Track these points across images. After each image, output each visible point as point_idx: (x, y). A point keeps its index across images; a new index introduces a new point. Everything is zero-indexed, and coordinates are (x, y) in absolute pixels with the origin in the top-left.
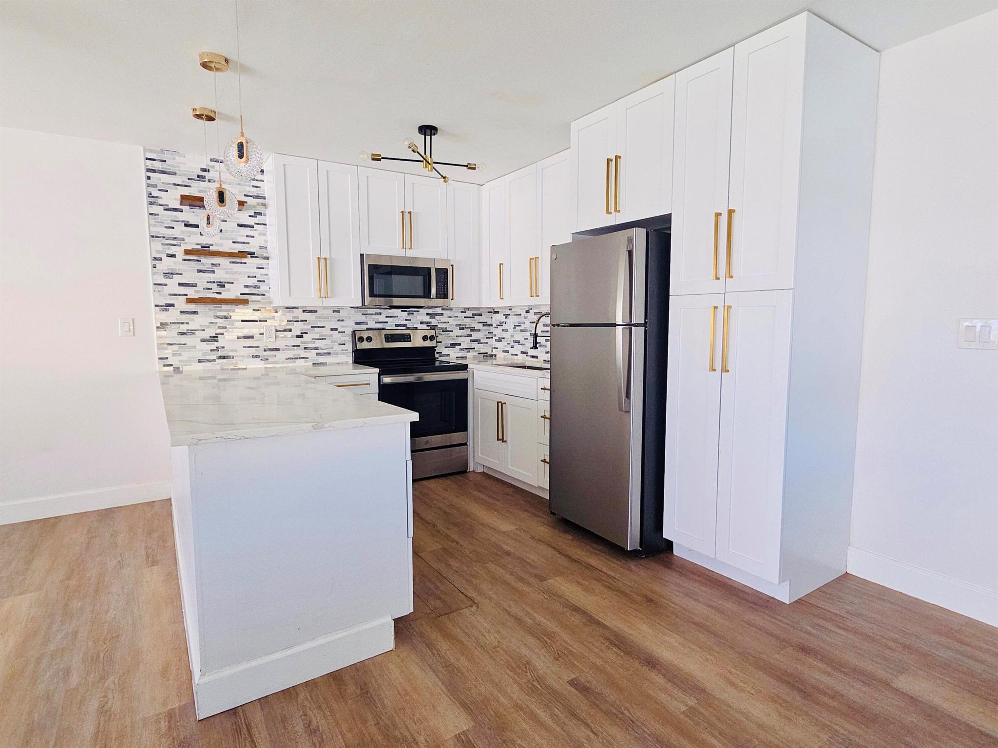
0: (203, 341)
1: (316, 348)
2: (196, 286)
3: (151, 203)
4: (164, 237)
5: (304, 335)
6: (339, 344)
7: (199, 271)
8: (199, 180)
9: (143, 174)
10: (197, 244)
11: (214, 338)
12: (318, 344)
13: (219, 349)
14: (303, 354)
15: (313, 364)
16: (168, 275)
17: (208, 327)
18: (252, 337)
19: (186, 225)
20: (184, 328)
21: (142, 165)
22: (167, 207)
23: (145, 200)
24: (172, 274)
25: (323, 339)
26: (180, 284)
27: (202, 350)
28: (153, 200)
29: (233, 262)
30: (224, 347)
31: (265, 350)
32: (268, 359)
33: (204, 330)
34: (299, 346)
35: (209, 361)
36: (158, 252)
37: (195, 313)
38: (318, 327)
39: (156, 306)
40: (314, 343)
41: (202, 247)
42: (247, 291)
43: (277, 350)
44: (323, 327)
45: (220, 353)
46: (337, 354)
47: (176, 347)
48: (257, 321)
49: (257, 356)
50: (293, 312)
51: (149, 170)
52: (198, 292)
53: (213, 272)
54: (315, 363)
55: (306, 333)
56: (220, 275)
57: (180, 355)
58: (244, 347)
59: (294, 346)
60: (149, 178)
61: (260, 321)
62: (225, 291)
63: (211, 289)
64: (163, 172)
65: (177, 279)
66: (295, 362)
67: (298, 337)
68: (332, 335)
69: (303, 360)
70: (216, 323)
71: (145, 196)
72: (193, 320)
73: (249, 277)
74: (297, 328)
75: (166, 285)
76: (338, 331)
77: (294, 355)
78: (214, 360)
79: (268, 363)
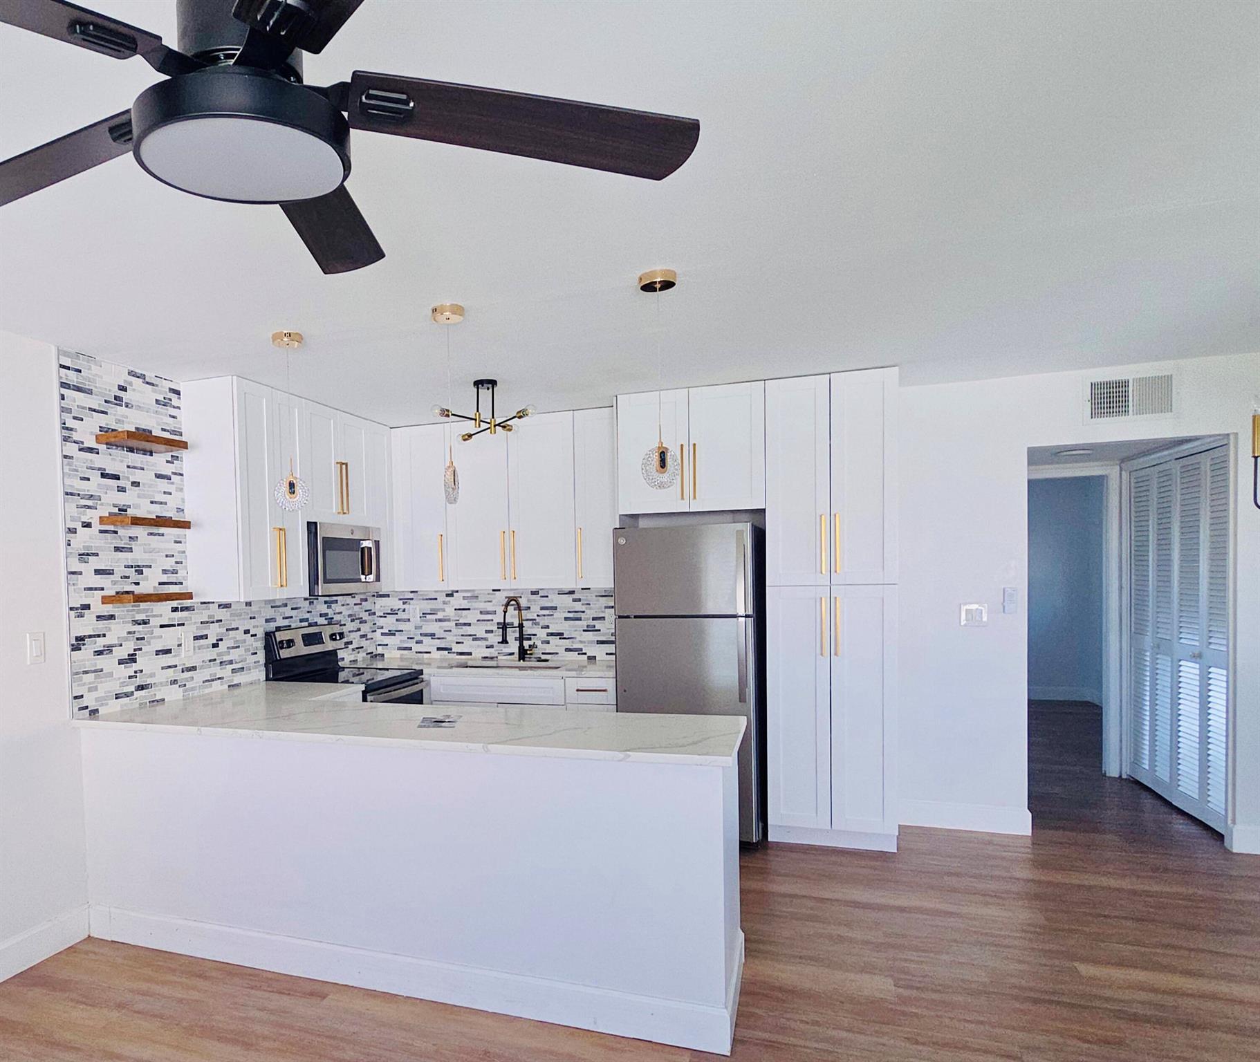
0: (121, 662)
1: (231, 662)
2: (113, 574)
3: (66, 439)
4: (79, 495)
5: (219, 643)
6: (252, 654)
7: (117, 549)
8: (116, 404)
9: (56, 390)
10: (115, 506)
11: (132, 659)
12: (232, 654)
13: (138, 675)
14: (219, 672)
15: (229, 686)
16: (84, 556)
17: (126, 639)
18: (170, 651)
19: (104, 476)
20: (100, 643)
21: (54, 376)
22: (82, 446)
23: (57, 434)
24: (88, 555)
25: (237, 647)
26: (98, 572)
27: (120, 678)
28: (66, 433)
29: (151, 534)
30: (142, 671)
31: (183, 671)
32: (185, 685)
33: (121, 645)
34: (215, 660)
35: (127, 695)
36: (73, 519)
37: (112, 617)
38: (233, 629)
39: (71, 609)
40: (229, 654)
41: (119, 510)
42: (165, 578)
43: (194, 668)
44: (237, 629)
45: (139, 681)
46: (250, 668)
47: (91, 676)
48: (174, 625)
49: (174, 682)
50: (209, 609)
51: (64, 385)
52: (114, 583)
53: (130, 550)
54: (231, 685)
55: (221, 640)
56: (138, 556)
57: (96, 689)
58: (162, 668)
59: (210, 661)
60: (63, 398)
61: (178, 625)
62: (143, 580)
63: (128, 577)
64: (79, 389)
65: (95, 563)
66: (211, 686)
67: (214, 646)
68: (245, 641)
69: (219, 681)
70: (134, 632)
71: (58, 426)
72: (110, 630)
73: (167, 556)
74: (214, 632)
75: (81, 573)
76: (251, 633)
77: (210, 675)
78: (131, 694)
79: (186, 691)
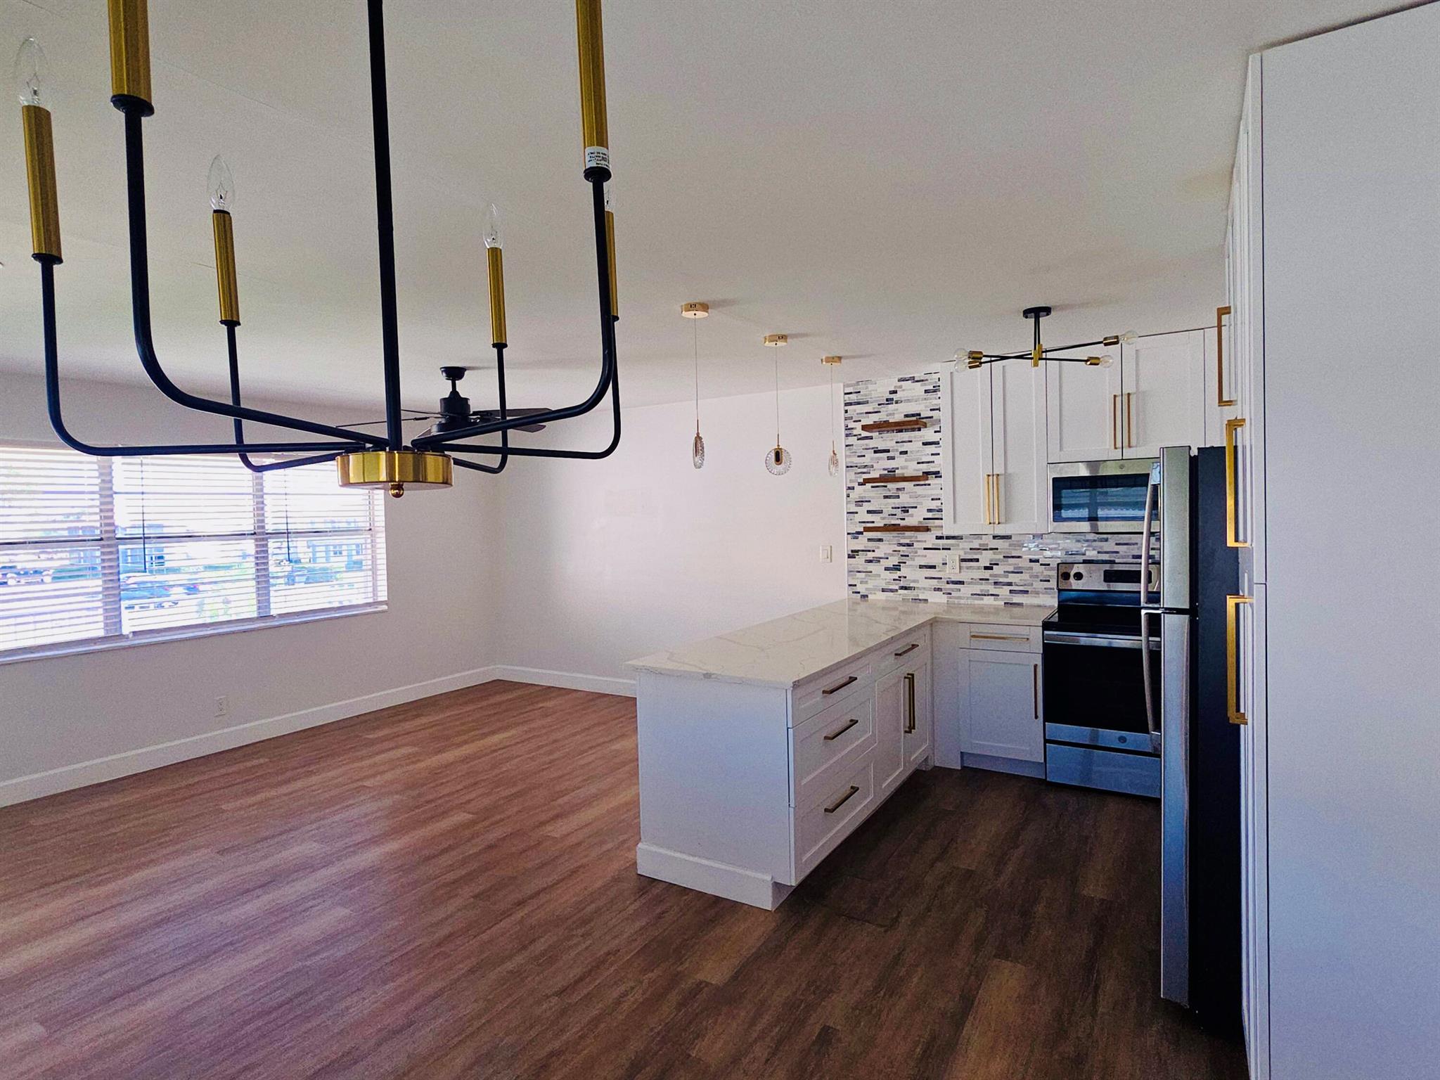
0: (887, 569)
1: (1010, 584)
2: (882, 513)
3: (847, 435)
4: (856, 466)
5: (994, 567)
6: (1041, 581)
7: (886, 497)
8: (888, 404)
9: (842, 408)
10: (884, 469)
11: (897, 568)
12: (1012, 578)
13: (902, 579)
14: (993, 590)
15: (1005, 603)
16: (859, 503)
17: (892, 555)
18: (934, 567)
19: (875, 452)
20: (870, 555)
21: (841, 399)
22: (859, 437)
23: (843, 432)
24: (862, 501)
25: (1018, 573)
26: (869, 512)
27: (886, 579)
28: (848, 432)
29: (918, 485)
30: (905, 577)
31: (948, 583)
32: (950, 594)
33: (887, 558)
34: (988, 580)
35: (892, 591)
36: (851, 481)
37: (880, 540)
38: (1013, 557)
39: (848, 534)
40: (1007, 577)
41: (888, 472)
42: (930, 515)
43: (962, 583)
44: (1019, 557)
45: (902, 584)
46: (1037, 593)
47: (863, 575)
48: (940, 549)
49: (939, 589)
50: (981, 539)
51: (846, 404)
52: (884, 518)
53: (898, 497)
54: (1008, 603)
55: (997, 564)
56: (904, 500)
57: (866, 582)
58: (926, 578)
59: (981, 579)
60: (846, 411)
61: (943, 549)
62: (908, 516)
63: (895, 515)
64: (859, 403)
65: (867, 506)
66: (982, 599)
67: (986, 568)
68: (1031, 568)
69: (993, 597)
70: (899, 551)
71: (843, 428)
72: (878, 548)
73: (932, 499)
74: (986, 557)
75: (857, 513)
76: (1040, 562)
77: (982, 590)
78: (897, 590)
79: (950, 598)
